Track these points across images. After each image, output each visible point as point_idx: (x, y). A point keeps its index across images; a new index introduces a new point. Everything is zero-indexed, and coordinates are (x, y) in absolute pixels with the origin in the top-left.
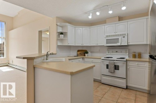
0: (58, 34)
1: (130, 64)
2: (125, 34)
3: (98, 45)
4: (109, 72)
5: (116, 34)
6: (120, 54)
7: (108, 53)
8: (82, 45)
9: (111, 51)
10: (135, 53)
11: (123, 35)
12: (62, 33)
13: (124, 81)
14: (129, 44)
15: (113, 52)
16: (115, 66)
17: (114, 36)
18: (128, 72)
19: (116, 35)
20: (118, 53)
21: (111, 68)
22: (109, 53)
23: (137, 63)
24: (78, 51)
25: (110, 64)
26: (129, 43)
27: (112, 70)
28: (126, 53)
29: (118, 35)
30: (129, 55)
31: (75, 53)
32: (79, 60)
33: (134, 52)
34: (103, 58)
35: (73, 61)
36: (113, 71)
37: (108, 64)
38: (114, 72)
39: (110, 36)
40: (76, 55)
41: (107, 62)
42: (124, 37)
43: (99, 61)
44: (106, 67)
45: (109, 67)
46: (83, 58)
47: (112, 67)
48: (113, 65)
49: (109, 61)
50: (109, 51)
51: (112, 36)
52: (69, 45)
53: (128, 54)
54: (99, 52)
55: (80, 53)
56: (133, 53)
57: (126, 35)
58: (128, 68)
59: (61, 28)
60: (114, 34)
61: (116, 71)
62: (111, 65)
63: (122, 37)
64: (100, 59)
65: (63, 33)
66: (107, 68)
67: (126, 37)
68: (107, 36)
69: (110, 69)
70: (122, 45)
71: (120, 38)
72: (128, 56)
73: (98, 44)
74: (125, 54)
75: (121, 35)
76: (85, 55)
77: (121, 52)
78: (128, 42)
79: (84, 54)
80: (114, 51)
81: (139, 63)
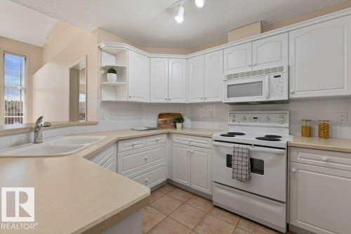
0: (103, 72)
1: (298, 156)
2: (281, 69)
3: (206, 101)
4: (233, 178)
5: (255, 69)
6: (264, 124)
7: (231, 123)
8: (167, 102)
9: (239, 116)
10: (308, 124)
11: (274, 70)
12: (112, 70)
13: (281, 210)
14: (292, 96)
15: (245, 119)
16: (252, 160)
17: (248, 74)
18: (293, 183)
19: (254, 73)
20: (260, 121)
21: (240, 167)
22: (234, 121)
23: (325, 158)
24: (161, 116)
25: (236, 154)
26: (293, 93)
27: (244, 172)
28: (283, 122)
29: (261, 72)
30: (289, 128)
31: (152, 121)
32: (157, 141)
33: (307, 121)
34: (217, 136)
35: (134, 143)
36: (244, 177)
37: (231, 153)
38: (250, 178)
39: (236, 76)
40: (155, 126)
41: (228, 149)
42: (280, 76)
43: (208, 143)
44: (224, 162)
45: (234, 163)
46: (168, 134)
47: (244, 164)
48: (244, 160)
49: (233, 145)
50: (234, 117)
51: (242, 75)
52: (130, 100)
53: (287, 125)
54: (211, 118)
55: (165, 122)
56: (304, 124)
57: (285, 69)
58: (293, 170)
59: (114, 58)
60: (249, 70)
61: (256, 176)
62: (240, 159)
63: (272, 76)
64: (210, 140)
65: (115, 69)
66: (229, 164)
67: (284, 76)
68: (229, 77)
69: (236, 171)
70: (272, 99)
71: (265, 79)
72: (287, 130)
73: (205, 98)
74: (282, 125)
75: (268, 71)
76: (175, 127)
77: (269, 119)
78: (291, 91)
79: (175, 123)
80: (246, 116)
81: (330, 157)
